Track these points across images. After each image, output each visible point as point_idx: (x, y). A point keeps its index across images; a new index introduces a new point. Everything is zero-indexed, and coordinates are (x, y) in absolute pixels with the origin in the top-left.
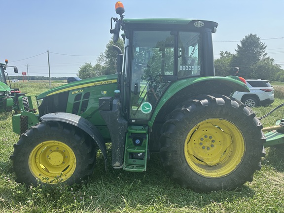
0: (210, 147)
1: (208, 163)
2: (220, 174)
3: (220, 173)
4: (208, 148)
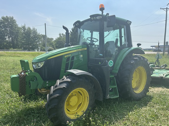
1: (133, 87)
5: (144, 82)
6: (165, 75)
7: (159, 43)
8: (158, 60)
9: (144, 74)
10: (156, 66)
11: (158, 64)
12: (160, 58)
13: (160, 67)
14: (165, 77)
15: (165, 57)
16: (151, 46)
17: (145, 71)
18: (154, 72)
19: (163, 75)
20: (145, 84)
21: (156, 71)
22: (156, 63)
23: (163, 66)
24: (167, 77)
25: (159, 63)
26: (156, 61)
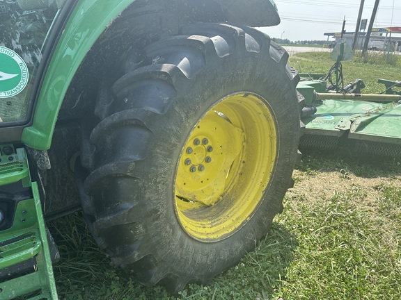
0: (204, 164)
1: (206, 201)
2: (238, 219)
3: (237, 216)
4: (201, 168)
5: (264, 170)
6: (359, 122)
7: (345, 22)
8: (337, 67)
9: (267, 134)
10: (329, 85)
11: (338, 81)
12: (346, 56)
13: (343, 90)
14: (357, 130)
15: (355, 61)
16: (325, 34)
17: (268, 119)
18: (319, 110)
19: (352, 122)
20: (264, 180)
21: (329, 105)
22: (330, 75)
23: (352, 87)
24: (364, 132)
25: (341, 75)
26: (332, 69)
